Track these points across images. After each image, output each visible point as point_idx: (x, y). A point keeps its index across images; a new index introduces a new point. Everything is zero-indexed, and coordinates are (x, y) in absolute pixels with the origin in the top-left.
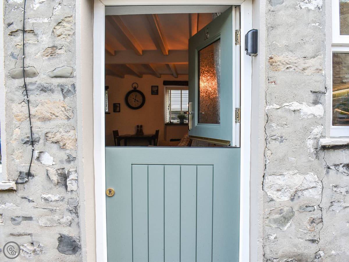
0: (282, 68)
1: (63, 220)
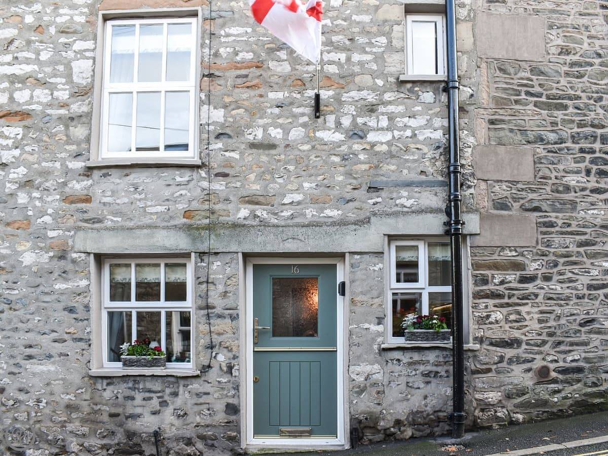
0: (359, 304)
1: (230, 394)
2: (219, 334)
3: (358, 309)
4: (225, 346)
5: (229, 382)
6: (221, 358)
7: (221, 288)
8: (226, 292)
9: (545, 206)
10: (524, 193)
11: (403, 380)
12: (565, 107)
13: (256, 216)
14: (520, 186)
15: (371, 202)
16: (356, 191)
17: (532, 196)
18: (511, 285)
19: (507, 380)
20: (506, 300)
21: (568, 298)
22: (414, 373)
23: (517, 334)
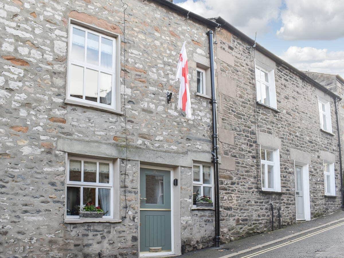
0: (184, 190)
2: (130, 201)
3: (183, 192)
4: (132, 207)
5: (133, 225)
6: (130, 213)
7: (131, 178)
8: (133, 180)
9: (237, 156)
10: (231, 149)
11: (198, 223)
12: (241, 118)
13: (145, 144)
14: (231, 146)
15: (187, 145)
16: (182, 139)
17: (234, 151)
18: (229, 185)
19: (229, 224)
20: (228, 191)
21: (243, 192)
22: (202, 220)
23: (231, 205)
